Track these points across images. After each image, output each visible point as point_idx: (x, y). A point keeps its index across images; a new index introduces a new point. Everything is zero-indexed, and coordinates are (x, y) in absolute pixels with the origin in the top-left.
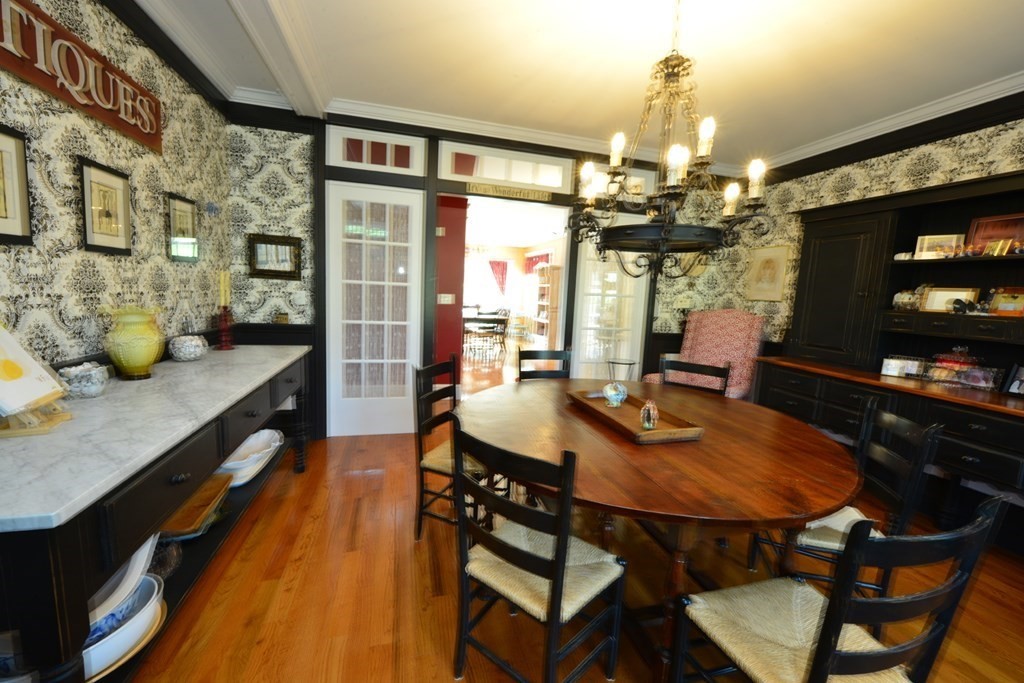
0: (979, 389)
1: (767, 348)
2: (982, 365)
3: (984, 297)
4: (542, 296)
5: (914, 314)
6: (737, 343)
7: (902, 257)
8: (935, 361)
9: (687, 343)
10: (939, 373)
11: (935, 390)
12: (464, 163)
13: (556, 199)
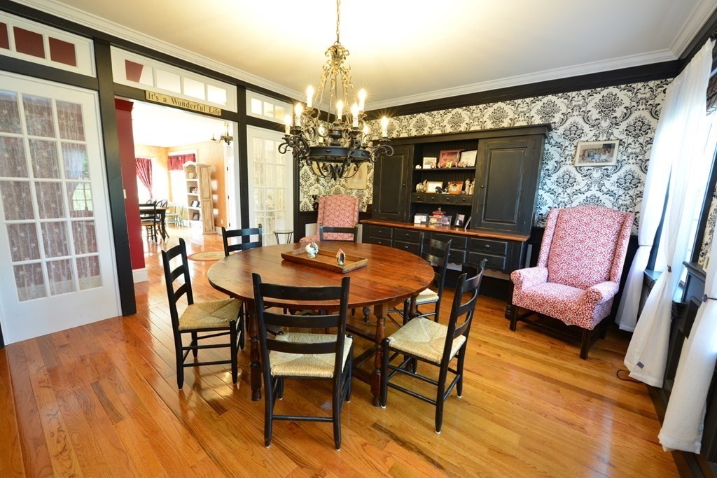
0: (446, 225)
1: (361, 215)
2: (446, 215)
3: (445, 186)
4: (191, 189)
5: (424, 194)
6: (347, 214)
7: (418, 167)
8: (432, 215)
9: (320, 216)
10: (433, 220)
11: (432, 227)
12: (133, 70)
13: (225, 115)
